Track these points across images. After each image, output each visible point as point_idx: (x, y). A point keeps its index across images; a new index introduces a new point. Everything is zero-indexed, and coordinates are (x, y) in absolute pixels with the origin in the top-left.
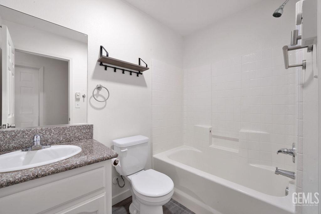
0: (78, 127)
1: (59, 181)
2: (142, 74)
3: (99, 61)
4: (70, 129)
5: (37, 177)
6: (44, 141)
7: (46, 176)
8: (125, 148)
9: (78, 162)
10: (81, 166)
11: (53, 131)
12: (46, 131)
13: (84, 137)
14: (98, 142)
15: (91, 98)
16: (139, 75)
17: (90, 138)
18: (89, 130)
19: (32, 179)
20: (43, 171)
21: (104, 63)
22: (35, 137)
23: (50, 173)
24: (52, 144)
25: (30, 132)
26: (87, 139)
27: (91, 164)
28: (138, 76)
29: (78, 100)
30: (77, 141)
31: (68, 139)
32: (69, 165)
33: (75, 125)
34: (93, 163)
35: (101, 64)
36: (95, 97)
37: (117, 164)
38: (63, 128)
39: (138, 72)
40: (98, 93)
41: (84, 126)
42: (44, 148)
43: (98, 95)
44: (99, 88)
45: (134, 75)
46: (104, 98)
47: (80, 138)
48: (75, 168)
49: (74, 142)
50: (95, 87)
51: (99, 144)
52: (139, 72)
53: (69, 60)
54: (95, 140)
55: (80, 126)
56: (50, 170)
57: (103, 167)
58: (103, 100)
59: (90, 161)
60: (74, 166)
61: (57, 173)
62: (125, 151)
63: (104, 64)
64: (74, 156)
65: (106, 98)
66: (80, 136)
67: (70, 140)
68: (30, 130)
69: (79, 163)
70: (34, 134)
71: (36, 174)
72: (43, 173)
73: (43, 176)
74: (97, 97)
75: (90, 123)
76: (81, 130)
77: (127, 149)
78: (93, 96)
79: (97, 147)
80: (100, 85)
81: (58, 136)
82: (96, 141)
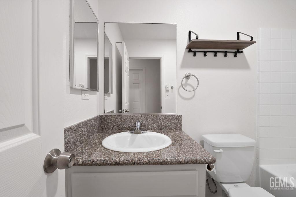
0: (168, 116)
1: (151, 173)
2: (242, 52)
3: (187, 48)
4: (162, 118)
5: (134, 164)
6: (143, 126)
7: (141, 164)
8: (219, 148)
9: (168, 158)
10: (172, 164)
11: (149, 118)
12: (144, 118)
13: (173, 128)
14: (187, 135)
15: (180, 87)
16: (238, 54)
17: (179, 128)
18: (178, 121)
19: (131, 164)
20: (139, 159)
21: (192, 48)
22: (137, 123)
23: (144, 164)
24: (148, 129)
25: (135, 117)
26: (176, 129)
27: (182, 164)
28: (235, 56)
29: (167, 91)
30: (167, 129)
31: (160, 127)
32: (160, 159)
33: (166, 115)
34: (185, 163)
35: (190, 51)
36: (184, 87)
37: (212, 169)
38: (156, 116)
39: (236, 51)
40: (186, 82)
41: (173, 117)
42: (143, 133)
43: (186, 84)
44: (187, 77)
45: (230, 56)
46: (193, 87)
47: (170, 127)
48: (166, 164)
49: (165, 131)
50: (184, 76)
51: (189, 139)
52: (238, 50)
53: (161, 58)
54: (183, 132)
55: (170, 116)
56: (144, 160)
57: (195, 170)
58: (192, 89)
59: (181, 160)
60: (165, 161)
61: (150, 164)
62: (220, 152)
63: (193, 50)
64: (165, 148)
65: (195, 87)
66: (170, 125)
67: (161, 128)
68: (134, 116)
69: (170, 160)
70: (137, 119)
71: (134, 161)
72: (139, 162)
73: (139, 164)
74: (186, 86)
75: (178, 114)
76: (170, 120)
77: (221, 150)
78: (182, 85)
79: (186, 141)
80: (188, 73)
81: (153, 123)
82: (185, 133)
